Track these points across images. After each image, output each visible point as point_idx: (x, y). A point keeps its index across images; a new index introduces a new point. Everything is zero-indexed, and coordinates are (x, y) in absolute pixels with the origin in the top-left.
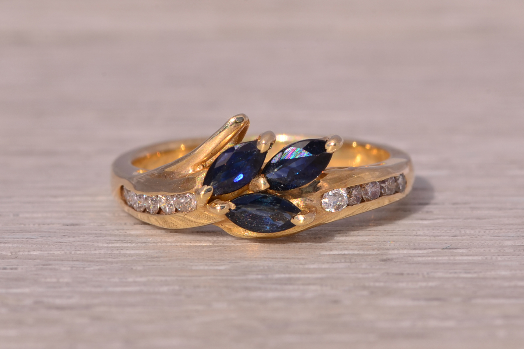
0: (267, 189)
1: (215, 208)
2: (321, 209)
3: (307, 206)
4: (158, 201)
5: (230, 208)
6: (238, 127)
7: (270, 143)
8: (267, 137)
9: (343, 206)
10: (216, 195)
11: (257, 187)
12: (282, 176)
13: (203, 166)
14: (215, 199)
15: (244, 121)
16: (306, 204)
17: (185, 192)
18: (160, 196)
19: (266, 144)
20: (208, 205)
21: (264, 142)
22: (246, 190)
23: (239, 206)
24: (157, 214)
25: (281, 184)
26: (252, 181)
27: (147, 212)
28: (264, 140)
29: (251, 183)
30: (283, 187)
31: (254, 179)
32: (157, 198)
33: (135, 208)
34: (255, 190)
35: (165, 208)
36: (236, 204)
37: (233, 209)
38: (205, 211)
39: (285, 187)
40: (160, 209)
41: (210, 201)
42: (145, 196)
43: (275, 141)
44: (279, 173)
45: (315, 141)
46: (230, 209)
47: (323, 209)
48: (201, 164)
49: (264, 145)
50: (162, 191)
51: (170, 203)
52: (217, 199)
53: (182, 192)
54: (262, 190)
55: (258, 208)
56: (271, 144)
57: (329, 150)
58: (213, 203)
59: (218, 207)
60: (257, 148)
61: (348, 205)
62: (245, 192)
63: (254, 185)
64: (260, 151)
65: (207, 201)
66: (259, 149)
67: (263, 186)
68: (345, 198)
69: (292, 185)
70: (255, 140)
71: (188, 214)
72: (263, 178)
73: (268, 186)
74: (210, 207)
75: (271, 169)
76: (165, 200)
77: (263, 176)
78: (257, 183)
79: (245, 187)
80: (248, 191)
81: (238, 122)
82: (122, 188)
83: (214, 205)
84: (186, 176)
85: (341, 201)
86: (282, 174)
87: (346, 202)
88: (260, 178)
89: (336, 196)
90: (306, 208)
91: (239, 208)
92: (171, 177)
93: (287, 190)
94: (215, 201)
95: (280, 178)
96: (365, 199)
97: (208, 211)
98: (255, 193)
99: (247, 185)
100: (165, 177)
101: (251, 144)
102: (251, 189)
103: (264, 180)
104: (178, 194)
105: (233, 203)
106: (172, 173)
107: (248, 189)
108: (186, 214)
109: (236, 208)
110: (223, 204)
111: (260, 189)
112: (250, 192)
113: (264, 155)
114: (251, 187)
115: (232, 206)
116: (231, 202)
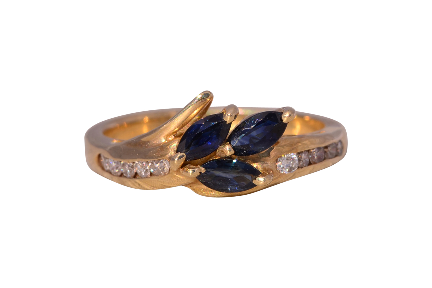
0: (232, 155)
1: (187, 172)
2: (276, 172)
3: (265, 169)
4: (135, 167)
5: (201, 171)
6: (204, 102)
7: (235, 115)
8: (232, 110)
9: (294, 169)
10: (188, 161)
11: (224, 153)
12: (245, 143)
13: (175, 135)
14: (187, 164)
15: (210, 97)
16: (263, 167)
17: (159, 159)
18: (137, 162)
19: (231, 116)
20: (181, 169)
21: (229, 115)
22: (213, 156)
23: (208, 170)
24: (133, 178)
25: (244, 150)
26: (219, 148)
27: (124, 176)
28: (230, 113)
29: (218, 150)
30: (245, 152)
31: (221, 147)
32: (134, 164)
33: (113, 173)
34: (221, 156)
35: (141, 172)
36: (206, 169)
37: (203, 172)
38: (177, 175)
39: (247, 153)
40: (136, 174)
41: (183, 166)
42: (122, 163)
43: (238, 114)
44: (242, 141)
45: (273, 113)
46: (200, 173)
47: (278, 171)
48: (173, 134)
49: (229, 117)
50: (139, 158)
51: (146, 169)
52: (189, 164)
53: (156, 159)
54: (228, 155)
55: (225, 172)
56: (236, 117)
57: (285, 120)
58: (186, 167)
59: (190, 171)
60: (224, 120)
61: (299, 168)
62: (213, 157)
63: (221, 151)
64: (226, 122)
65: (181, 166)
66: (226, 120)
67: (228, 152)
68: (297, 162)
69: (253, 151)
70: (221, 113)
71: (162, 177)
72: (229, 145)
73: (233, 152)
74: (183, 171)
75: (236, 137)
76: (141, 165)
77: (229, 144)
78: (223, 150)
79: (212, 154)
80: (215, 157)
81: (204, 97)
82: (99, 156)
83: (186, 169)
84: (160, 145)
85: (293, 164)
86: (245, 142)
87: (297, 165)
88: (226, 145)
89: (289, 160)
90: (265, 171)
91: (208, 172)
92: (147, 145)
93: (249, 156)
94: (187, 165)
95: (243, 145)
96: (312, 162)
97: (181, 175)
98: (222, 158)
99: (214, 151)
100: (141, 146)
101: (218, 116)
102: (218, 155)
103: (230, 147)
104: (153, 160)
105: (203, 167)
106: (148, 142)
107: (215, 155)
108: (160, 177)
109: (206, 171)
110: (194, 168)
111: (226, 155)
112: (217, 157)
113: (229, 126)
114: (218, 153)
115: (202, 170)
116: (201, 167)
